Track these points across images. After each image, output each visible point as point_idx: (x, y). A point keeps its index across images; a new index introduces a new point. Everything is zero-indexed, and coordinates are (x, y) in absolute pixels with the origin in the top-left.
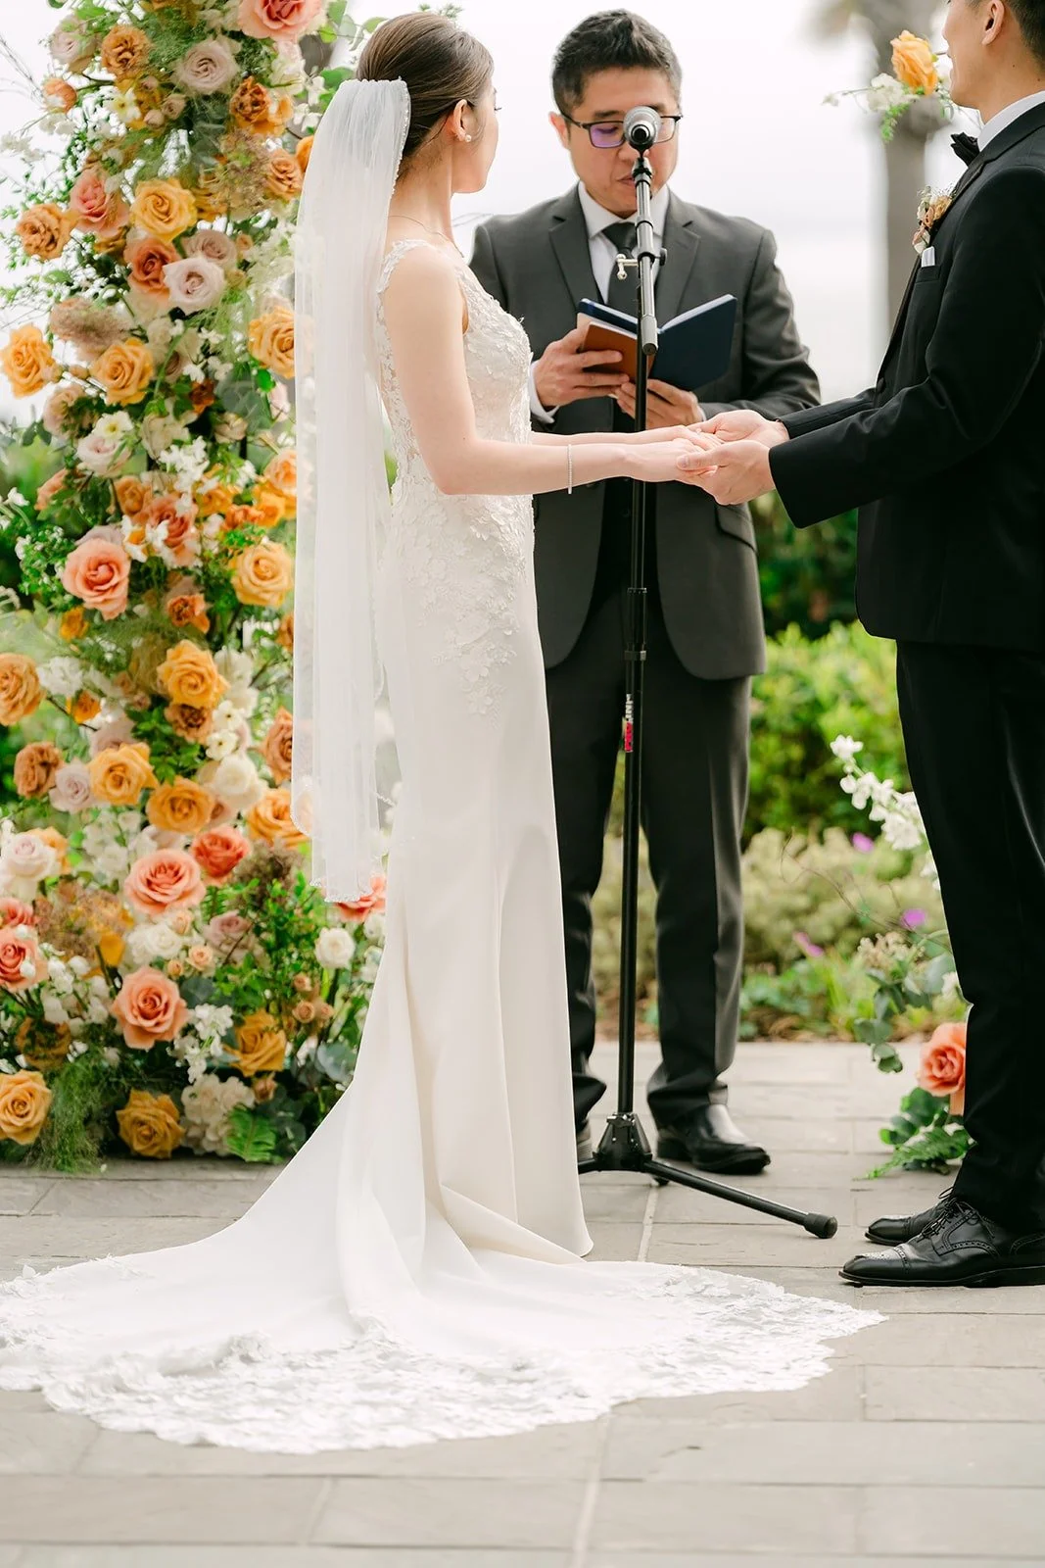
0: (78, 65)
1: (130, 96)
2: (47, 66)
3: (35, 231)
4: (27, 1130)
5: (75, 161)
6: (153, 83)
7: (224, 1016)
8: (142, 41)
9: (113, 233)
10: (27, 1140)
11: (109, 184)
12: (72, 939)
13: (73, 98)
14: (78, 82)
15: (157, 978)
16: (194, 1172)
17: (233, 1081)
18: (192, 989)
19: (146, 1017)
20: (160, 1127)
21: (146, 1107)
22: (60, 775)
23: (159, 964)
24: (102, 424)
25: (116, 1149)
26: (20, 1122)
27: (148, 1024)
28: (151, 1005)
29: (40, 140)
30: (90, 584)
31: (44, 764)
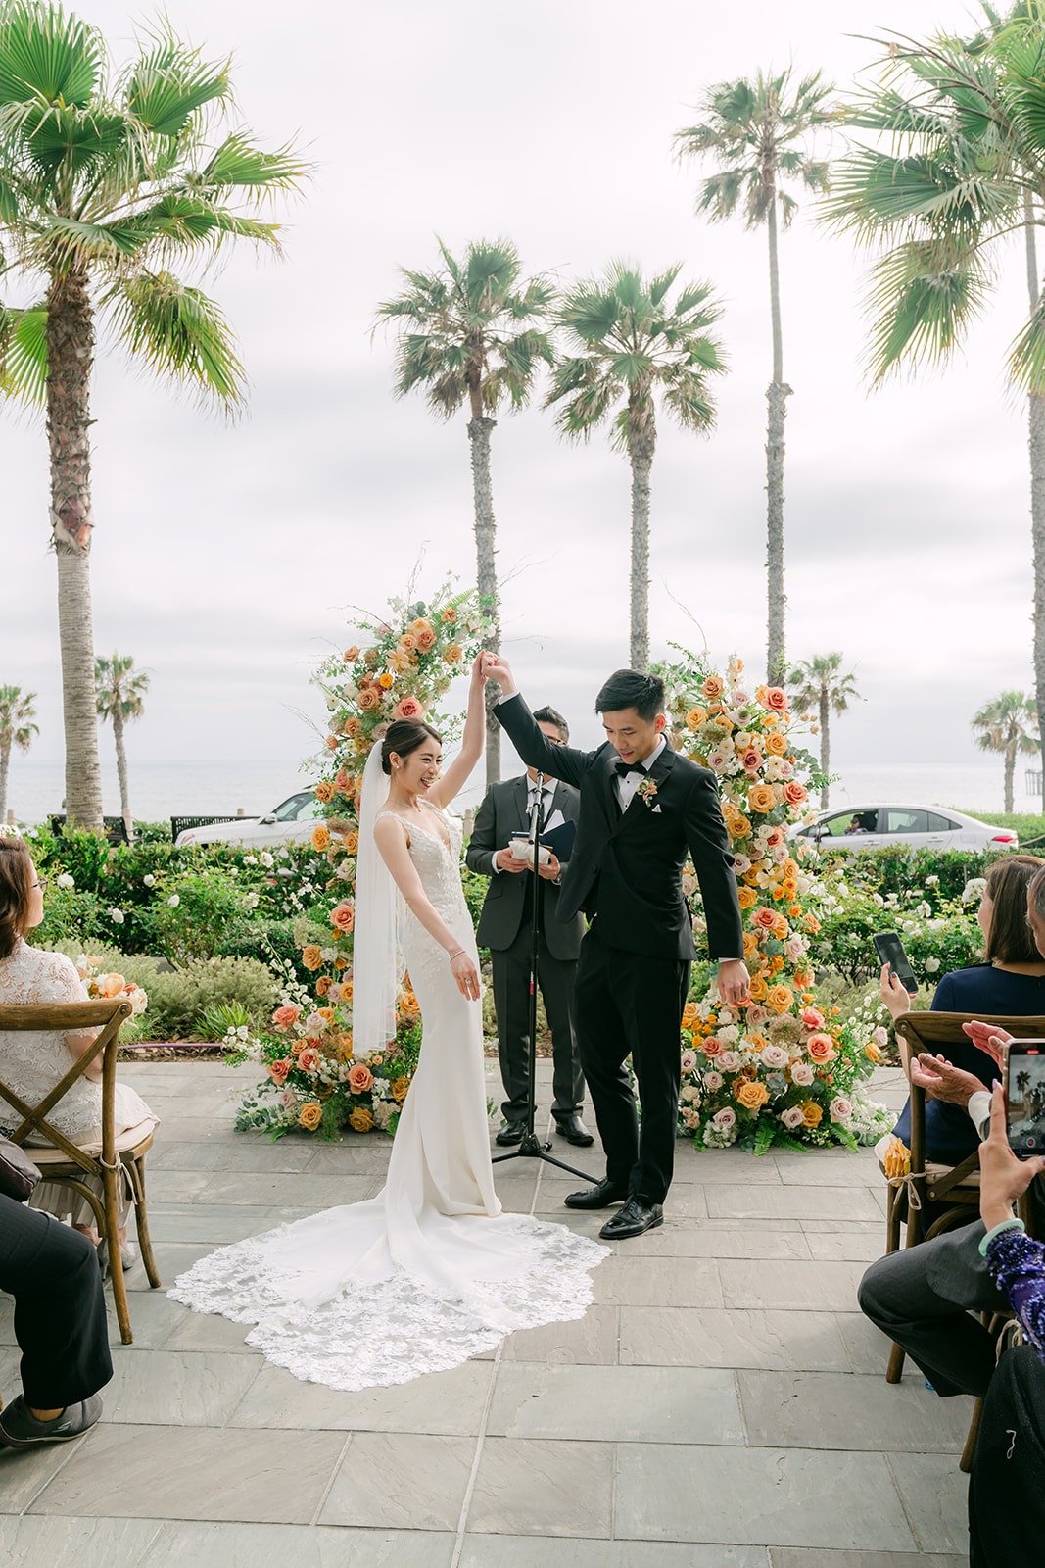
0: (339, 732)
1: (354, 744)
2: (328, 733)
3: (322, 792)
4: (313, 1125)
5: (338, 767)
6: (363, 738)
7: (386, 1083)
8: (359, 723)
9: (350, 793)
10: (314, 1129)
11: (349, 775)
12: (330, 1052)
13: (337, 744)
14: (338, 738)
15: (363, 1067)
16: (374, 1137)
17: (392, 1103)
18: (375, 1071)
19: (359, 1082)
20: (364, 1121)
21: (359, 1114)
22: (330, 988)
23: (364, 1062)
24: (345, 862)
25: (347, 1129)
26: (310, 1122)
27: (359, 1085)
28: (360, 1076)
29: (322, 759)
30: (340, 921)
31: (326, 984)
